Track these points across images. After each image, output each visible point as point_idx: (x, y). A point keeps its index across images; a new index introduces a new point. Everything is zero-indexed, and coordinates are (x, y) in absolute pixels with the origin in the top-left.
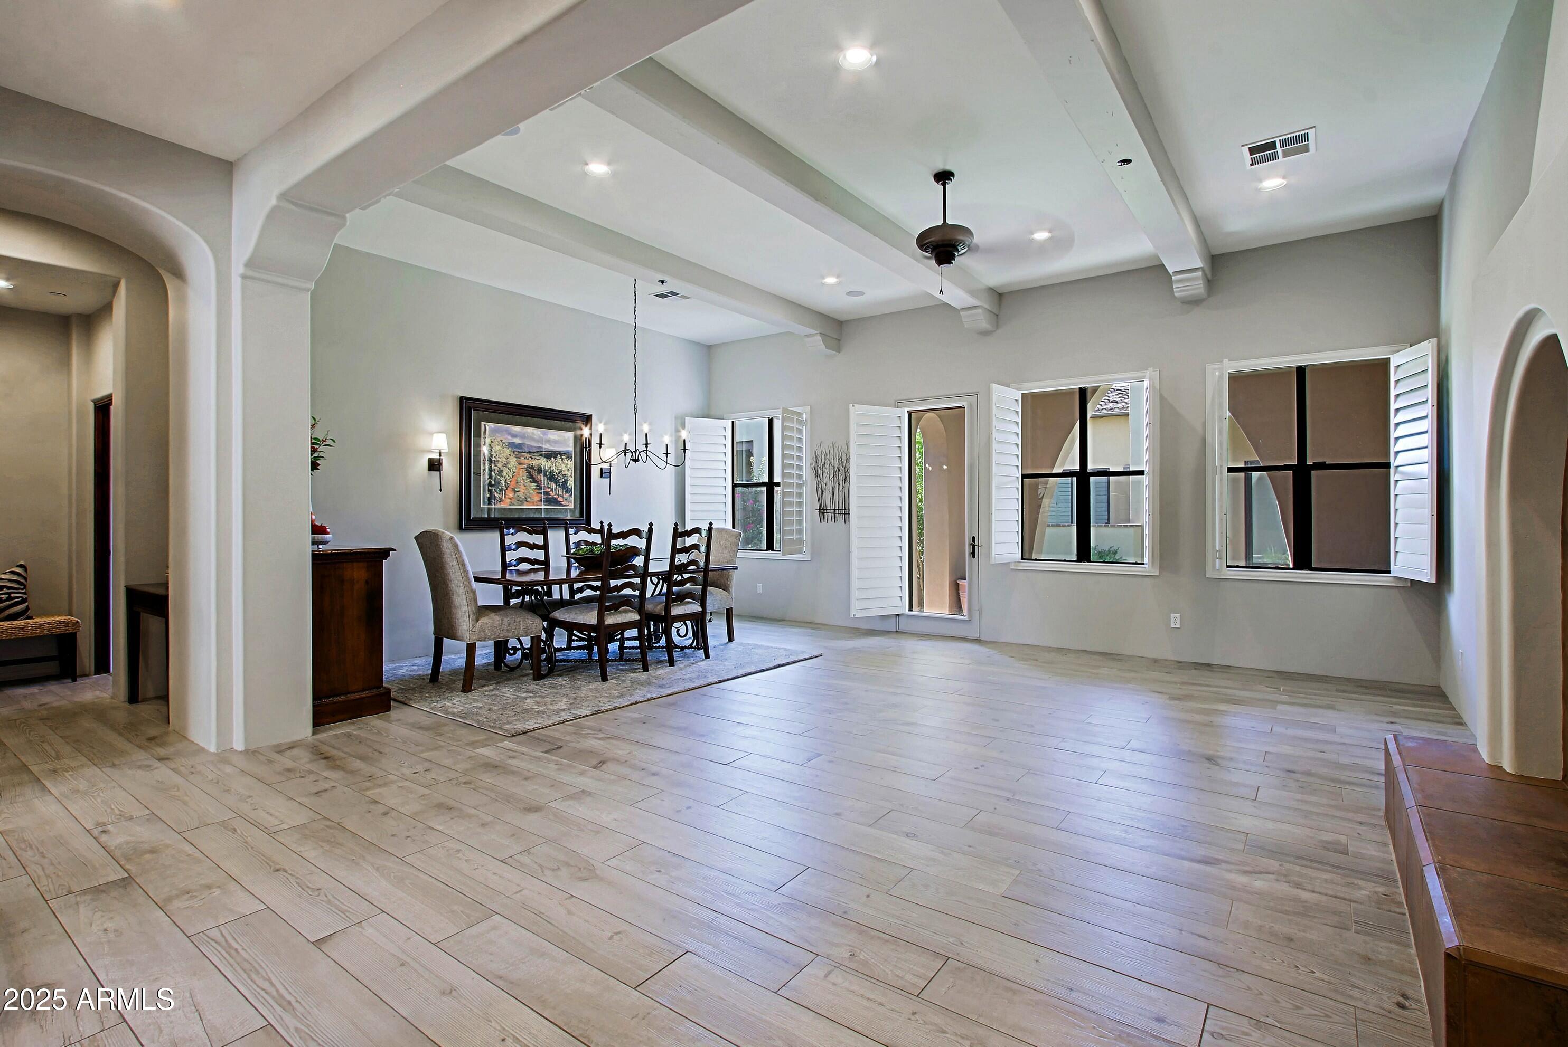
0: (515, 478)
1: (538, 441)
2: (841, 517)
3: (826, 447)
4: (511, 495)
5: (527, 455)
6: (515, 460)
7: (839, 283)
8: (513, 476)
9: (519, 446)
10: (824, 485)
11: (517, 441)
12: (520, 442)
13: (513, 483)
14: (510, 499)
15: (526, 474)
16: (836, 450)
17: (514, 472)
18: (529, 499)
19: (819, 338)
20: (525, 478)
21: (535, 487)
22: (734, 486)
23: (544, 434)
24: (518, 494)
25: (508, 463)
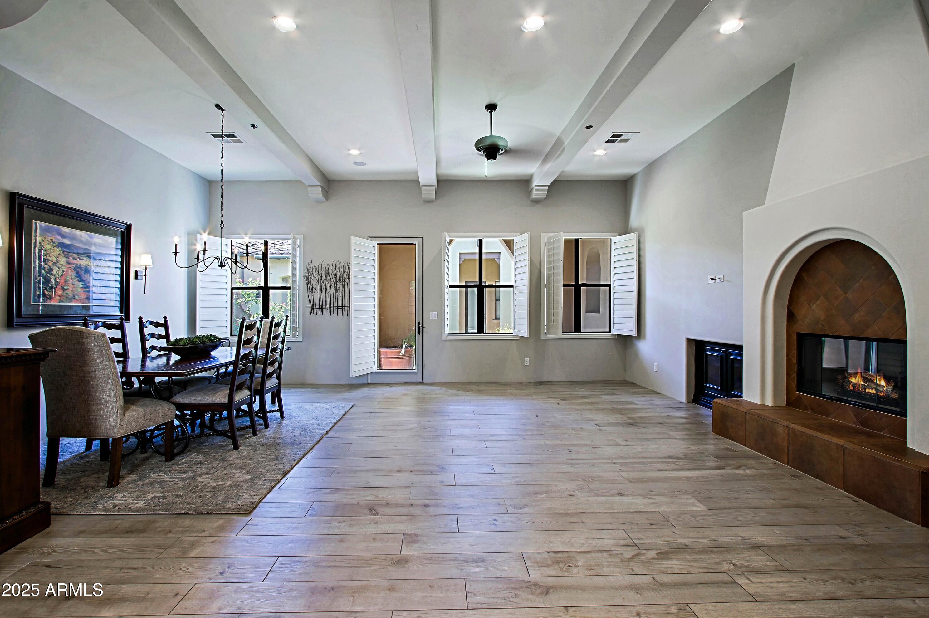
0: (64, 277)
1: (85, 244)
2: (327, 311)
3: (315, 263)
4: (60, 293)
5: (76, 256)
6: (64, 259)
7: (360, 154)
8: (62, 275)
9: (67, 246)
10: (314, 290)
11: (67, 241)
12: (69, 243)
13: (62, 281)
14: (60, 296)
15: (74, 274)
16: (324, 266)
17: (63, 271)
18: (77, 297)
19: (320, 189)
20: (73, 277)
21: (82, 286)
22: (232, 289)
23: (91, 237)
24: (67, 292)
25: (58, 262)
